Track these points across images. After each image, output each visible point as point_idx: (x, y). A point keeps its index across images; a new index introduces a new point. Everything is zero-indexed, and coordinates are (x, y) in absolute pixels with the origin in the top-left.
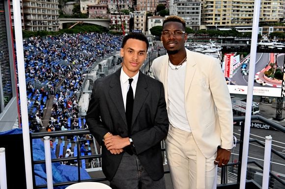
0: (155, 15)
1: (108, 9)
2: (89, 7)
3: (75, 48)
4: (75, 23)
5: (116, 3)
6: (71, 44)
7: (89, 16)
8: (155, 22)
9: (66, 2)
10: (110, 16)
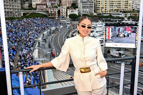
0: (71, 8)
1: (46, 5)
2: (37, 5)
3: (30, 25)
4: (29, 13)
5: (51, 2)
6: (28, 23)
7: (37, 9)
8: (71, 12)
9: (24, 2)
10: (48, 9)
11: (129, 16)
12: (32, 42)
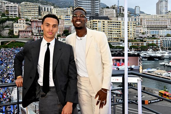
0: (63, 36)
1: (32, 32)
2: (19, 31)
3: (10, 57)
4: (10, 41)
5: (38, 29)
6: (7, 54)
7: (20, 37)
8: (63, 40)
9: (3, 28)
10: (34, 37)
11: (131, 45)
12: (11, 79)
